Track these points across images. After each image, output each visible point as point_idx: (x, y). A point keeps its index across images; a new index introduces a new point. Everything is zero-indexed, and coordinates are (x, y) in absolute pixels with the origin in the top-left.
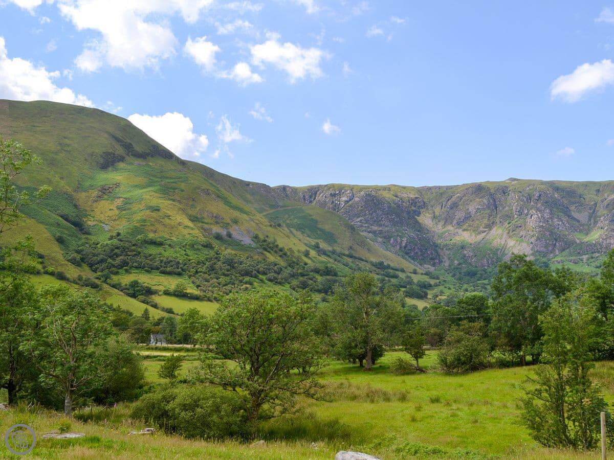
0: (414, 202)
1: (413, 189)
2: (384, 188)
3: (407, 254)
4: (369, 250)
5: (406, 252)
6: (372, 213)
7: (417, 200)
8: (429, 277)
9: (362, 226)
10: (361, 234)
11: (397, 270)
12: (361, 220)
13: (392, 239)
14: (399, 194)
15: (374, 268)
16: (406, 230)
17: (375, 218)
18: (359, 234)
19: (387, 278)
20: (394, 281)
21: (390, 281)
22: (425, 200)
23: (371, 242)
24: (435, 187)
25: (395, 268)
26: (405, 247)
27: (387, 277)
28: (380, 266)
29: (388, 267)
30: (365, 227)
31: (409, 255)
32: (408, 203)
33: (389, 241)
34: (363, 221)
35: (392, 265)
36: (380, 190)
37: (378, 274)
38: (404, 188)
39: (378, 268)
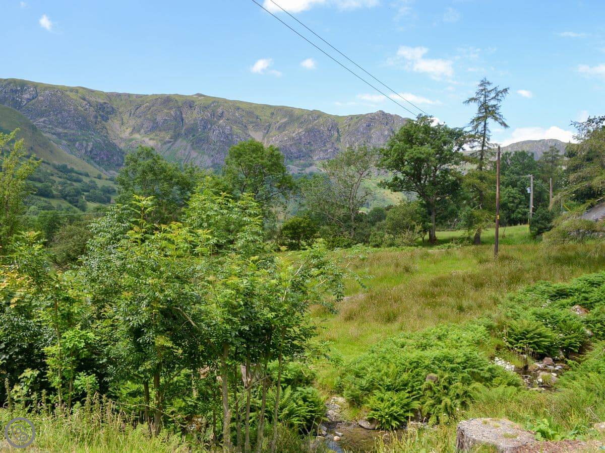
0: (101, 107)
1: (101, 94)
2: (72, 90)
3: (92, 158)
4: (51, 152)
5: (92, 156)
6: (57, 115)
7: (105, 106)
8: (113, 182)
9: (45, 127)
10: (45, 135)
11: (81, 174)
12: (45, 121)
13: (78, 143)
14: (87, 97)
15: (56, 171)
16: (93, 135)
17: (60, 120)
18: (42, 136)
19: (69, 182)
20: (77, 185)
21: (71, 185)
22: (114, 106)
23: (54, 144)
24: (125, 94)
25: (79, 172)
26: (91, 152)
27: (70, 180)
28: (64, 169)
29: (72, 171)
30: (49, 128)
31: (95, 160)
32: (96, 107)
33: (74, 145)
34: (47, 122)
35: (76, 169)
36: (66, 91)
37: (60, 177)
38: (92, 91)
39: (61, 171)
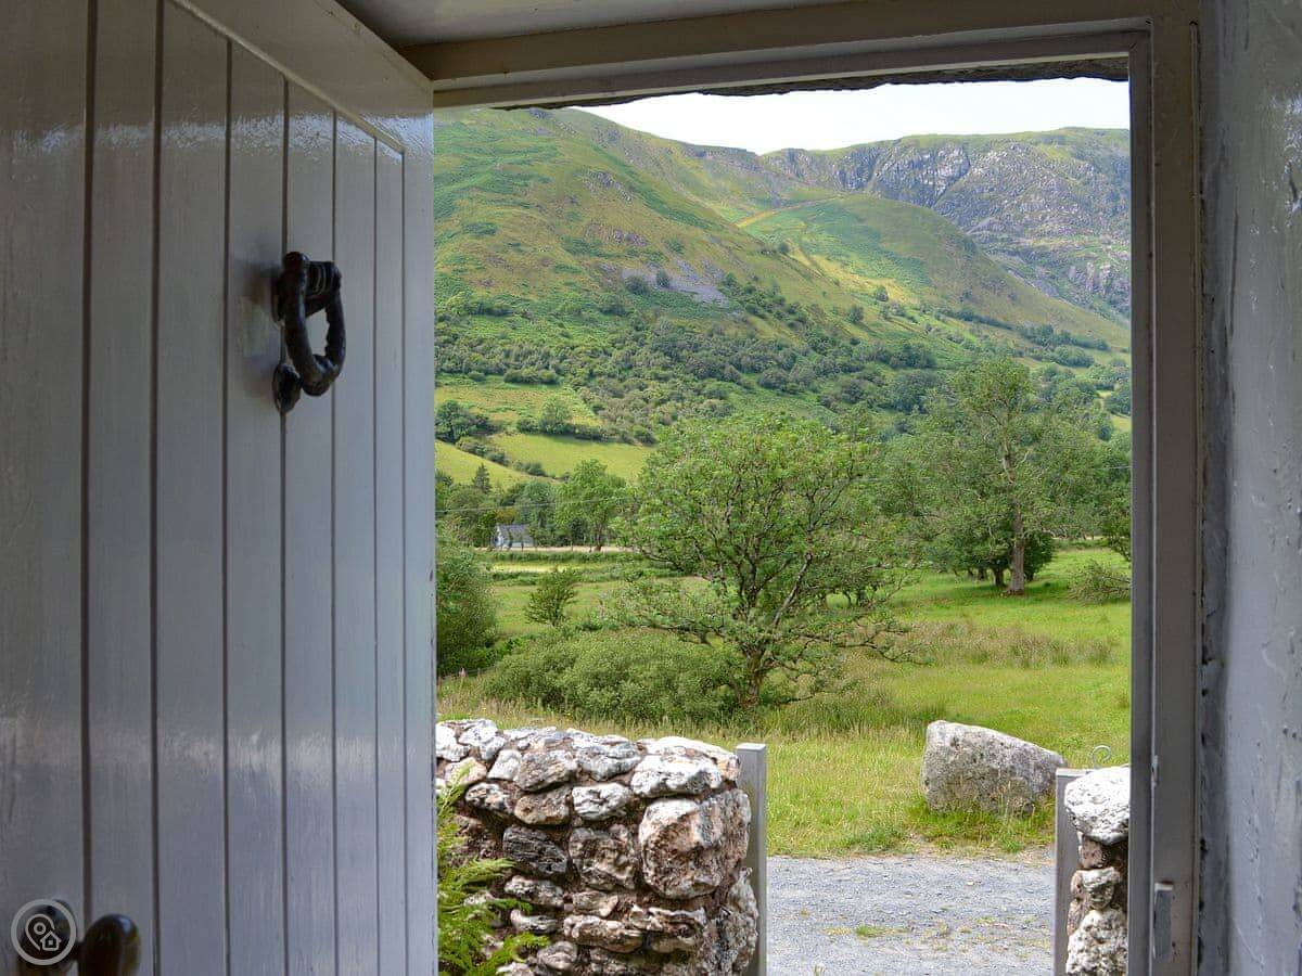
2: (1049, 138)
3: (1113, 303)
4: (1013, 299)
5: (1110, 299)
6: (1018, 205)
9: (992, 239)
10: (993, 258)
11: (1086, 346)
12: (990, 224)
13: (1073, 268)
15: (1027, 344)
16: (1109, 243)
17: (1027, 217)
18: (987, 261)
19: (1061, 368)
20: (1082, 375)
21: (1070, 375)
23: (1017, 278)
25: (1083, 341)
26: (1108, 288)
27: (1064, 364)
28: (1042, 339)
29: (1066, 339)
30: (1003, 240)
33: (1065, 274)
34: (995, 227)
35: (1074, 333)
36: (1036, 144)
37: (1039, 359)
39: (1040, 343)
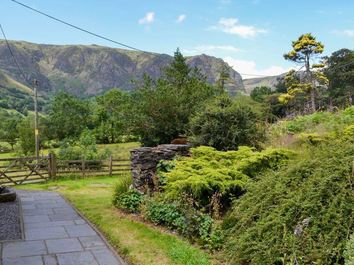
0: (35, 53)
1: (36, 45)
2: (17, 43)
4: (6, 81)
7: (38, 52)
8: (43, 98)
9: (2, 65)
10: (2, 70)
15: (9, 92)
16: (31, 70)
19: (17, 99)
20: (22, 100)
21: (19, 100)
22: (43, 52)
23: (7, 76)
24: (49, 45)
25: (23, 92)
27: (17, 97)
29: (19, 92)
30: (4, 66)
31: (31, 85)
32: (32, 53)
33: (20, 76)
34: (3, 62)
35: (21, 90)
36: (14, 43)
37: (12, 96)
38: (30, 43)
39: (12, 92)
